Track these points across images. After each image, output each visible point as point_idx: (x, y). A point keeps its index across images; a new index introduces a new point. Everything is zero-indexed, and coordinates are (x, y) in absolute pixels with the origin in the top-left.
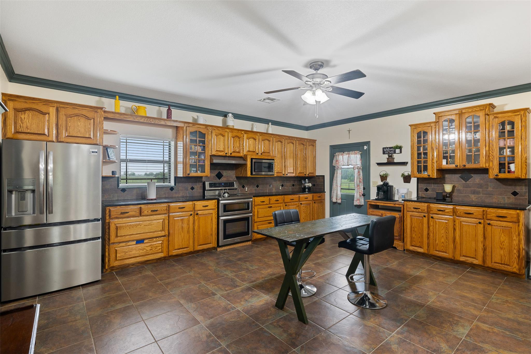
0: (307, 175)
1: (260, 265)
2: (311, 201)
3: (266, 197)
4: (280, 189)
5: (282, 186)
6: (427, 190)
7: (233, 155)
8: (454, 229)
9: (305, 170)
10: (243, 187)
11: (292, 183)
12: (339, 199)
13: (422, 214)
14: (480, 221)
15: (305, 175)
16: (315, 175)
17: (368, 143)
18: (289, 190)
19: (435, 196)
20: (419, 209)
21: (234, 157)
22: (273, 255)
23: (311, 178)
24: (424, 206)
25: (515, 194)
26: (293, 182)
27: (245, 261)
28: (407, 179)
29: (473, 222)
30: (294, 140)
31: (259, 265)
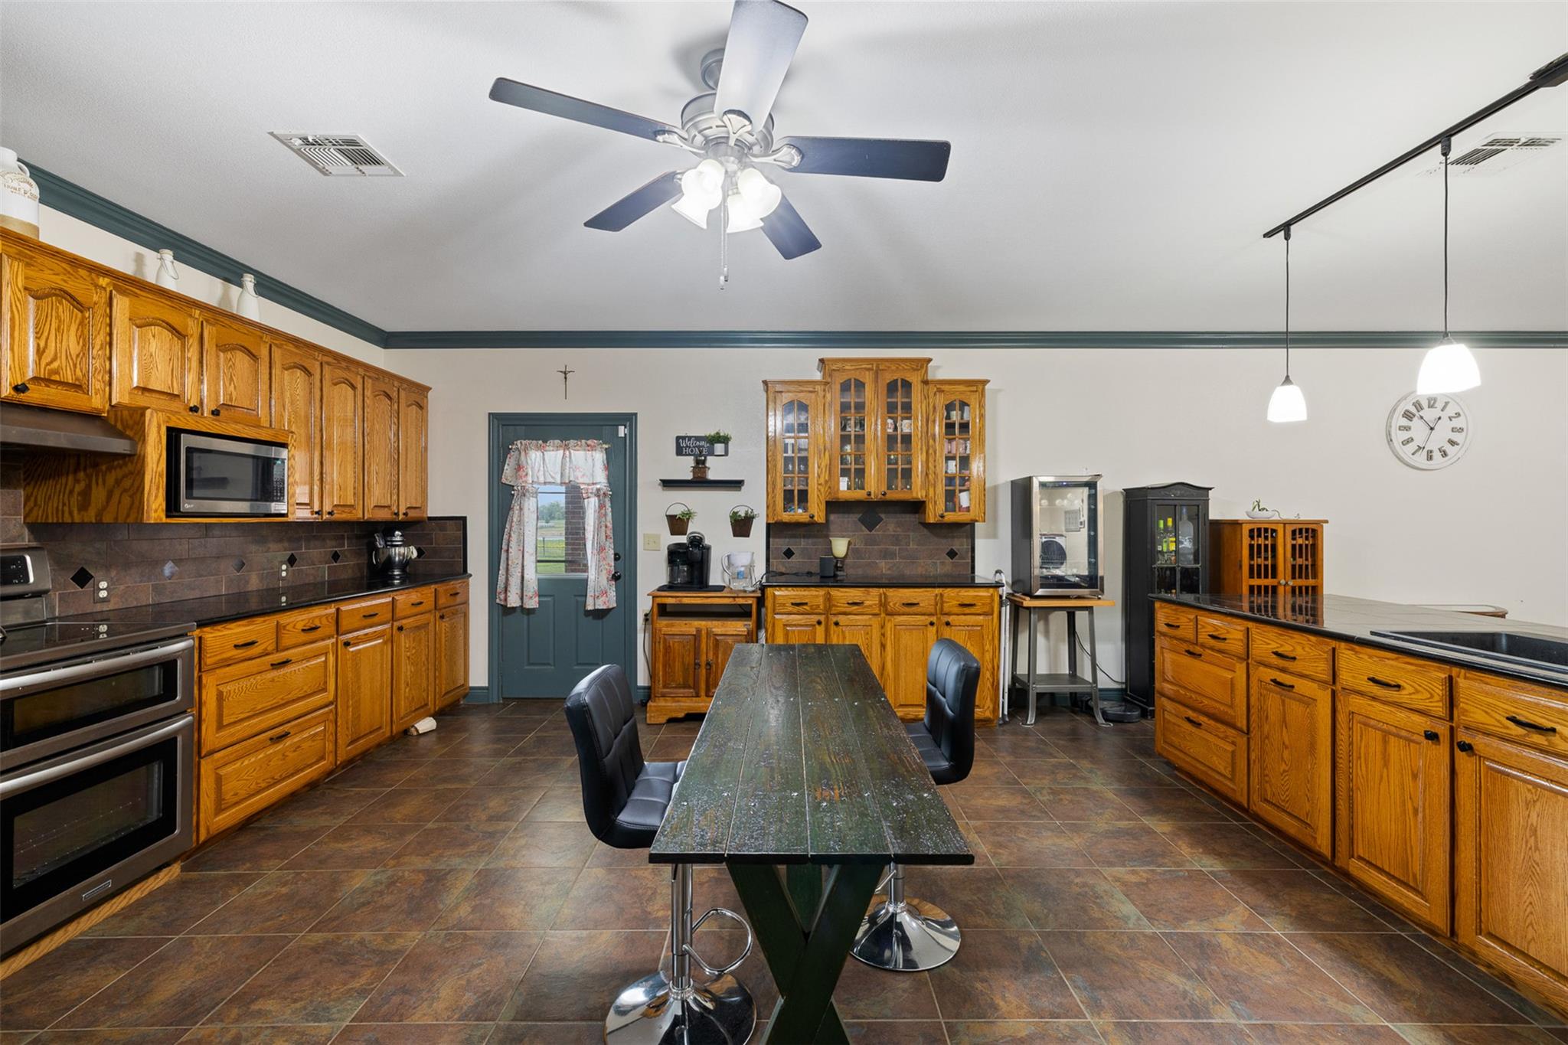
0: (401, 517)
1: (363, 980)
2: (430, 611)
3: (260, 620)
4: (284, 574)
5: (292, 561)
6: (789, 553)
7: (36, 395)
8: (883, 646)
9: (395, 497)
10: (82, 578)
11: (331, 547)
12: (530, 594)
13: (812, 616)
14: (934, 619)
15: (397, 514)
16: (425, 516)
17: (629, 419)
18: (319, 579)
19: (816, 569)
20: (806, 604)
21: (43, 410)
22: (381, 893)
23: (414, 527)
24: (817, 596)
25: (952, 554)
26: (334, 543)
27: (243, 1000)
28: (741, 526)
29: (918, 623)
30: (358, 373)
31: (356, 984)
